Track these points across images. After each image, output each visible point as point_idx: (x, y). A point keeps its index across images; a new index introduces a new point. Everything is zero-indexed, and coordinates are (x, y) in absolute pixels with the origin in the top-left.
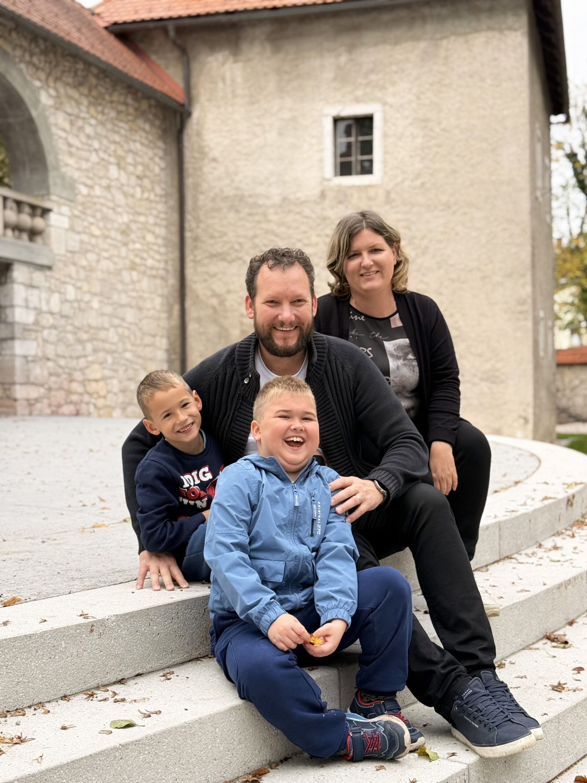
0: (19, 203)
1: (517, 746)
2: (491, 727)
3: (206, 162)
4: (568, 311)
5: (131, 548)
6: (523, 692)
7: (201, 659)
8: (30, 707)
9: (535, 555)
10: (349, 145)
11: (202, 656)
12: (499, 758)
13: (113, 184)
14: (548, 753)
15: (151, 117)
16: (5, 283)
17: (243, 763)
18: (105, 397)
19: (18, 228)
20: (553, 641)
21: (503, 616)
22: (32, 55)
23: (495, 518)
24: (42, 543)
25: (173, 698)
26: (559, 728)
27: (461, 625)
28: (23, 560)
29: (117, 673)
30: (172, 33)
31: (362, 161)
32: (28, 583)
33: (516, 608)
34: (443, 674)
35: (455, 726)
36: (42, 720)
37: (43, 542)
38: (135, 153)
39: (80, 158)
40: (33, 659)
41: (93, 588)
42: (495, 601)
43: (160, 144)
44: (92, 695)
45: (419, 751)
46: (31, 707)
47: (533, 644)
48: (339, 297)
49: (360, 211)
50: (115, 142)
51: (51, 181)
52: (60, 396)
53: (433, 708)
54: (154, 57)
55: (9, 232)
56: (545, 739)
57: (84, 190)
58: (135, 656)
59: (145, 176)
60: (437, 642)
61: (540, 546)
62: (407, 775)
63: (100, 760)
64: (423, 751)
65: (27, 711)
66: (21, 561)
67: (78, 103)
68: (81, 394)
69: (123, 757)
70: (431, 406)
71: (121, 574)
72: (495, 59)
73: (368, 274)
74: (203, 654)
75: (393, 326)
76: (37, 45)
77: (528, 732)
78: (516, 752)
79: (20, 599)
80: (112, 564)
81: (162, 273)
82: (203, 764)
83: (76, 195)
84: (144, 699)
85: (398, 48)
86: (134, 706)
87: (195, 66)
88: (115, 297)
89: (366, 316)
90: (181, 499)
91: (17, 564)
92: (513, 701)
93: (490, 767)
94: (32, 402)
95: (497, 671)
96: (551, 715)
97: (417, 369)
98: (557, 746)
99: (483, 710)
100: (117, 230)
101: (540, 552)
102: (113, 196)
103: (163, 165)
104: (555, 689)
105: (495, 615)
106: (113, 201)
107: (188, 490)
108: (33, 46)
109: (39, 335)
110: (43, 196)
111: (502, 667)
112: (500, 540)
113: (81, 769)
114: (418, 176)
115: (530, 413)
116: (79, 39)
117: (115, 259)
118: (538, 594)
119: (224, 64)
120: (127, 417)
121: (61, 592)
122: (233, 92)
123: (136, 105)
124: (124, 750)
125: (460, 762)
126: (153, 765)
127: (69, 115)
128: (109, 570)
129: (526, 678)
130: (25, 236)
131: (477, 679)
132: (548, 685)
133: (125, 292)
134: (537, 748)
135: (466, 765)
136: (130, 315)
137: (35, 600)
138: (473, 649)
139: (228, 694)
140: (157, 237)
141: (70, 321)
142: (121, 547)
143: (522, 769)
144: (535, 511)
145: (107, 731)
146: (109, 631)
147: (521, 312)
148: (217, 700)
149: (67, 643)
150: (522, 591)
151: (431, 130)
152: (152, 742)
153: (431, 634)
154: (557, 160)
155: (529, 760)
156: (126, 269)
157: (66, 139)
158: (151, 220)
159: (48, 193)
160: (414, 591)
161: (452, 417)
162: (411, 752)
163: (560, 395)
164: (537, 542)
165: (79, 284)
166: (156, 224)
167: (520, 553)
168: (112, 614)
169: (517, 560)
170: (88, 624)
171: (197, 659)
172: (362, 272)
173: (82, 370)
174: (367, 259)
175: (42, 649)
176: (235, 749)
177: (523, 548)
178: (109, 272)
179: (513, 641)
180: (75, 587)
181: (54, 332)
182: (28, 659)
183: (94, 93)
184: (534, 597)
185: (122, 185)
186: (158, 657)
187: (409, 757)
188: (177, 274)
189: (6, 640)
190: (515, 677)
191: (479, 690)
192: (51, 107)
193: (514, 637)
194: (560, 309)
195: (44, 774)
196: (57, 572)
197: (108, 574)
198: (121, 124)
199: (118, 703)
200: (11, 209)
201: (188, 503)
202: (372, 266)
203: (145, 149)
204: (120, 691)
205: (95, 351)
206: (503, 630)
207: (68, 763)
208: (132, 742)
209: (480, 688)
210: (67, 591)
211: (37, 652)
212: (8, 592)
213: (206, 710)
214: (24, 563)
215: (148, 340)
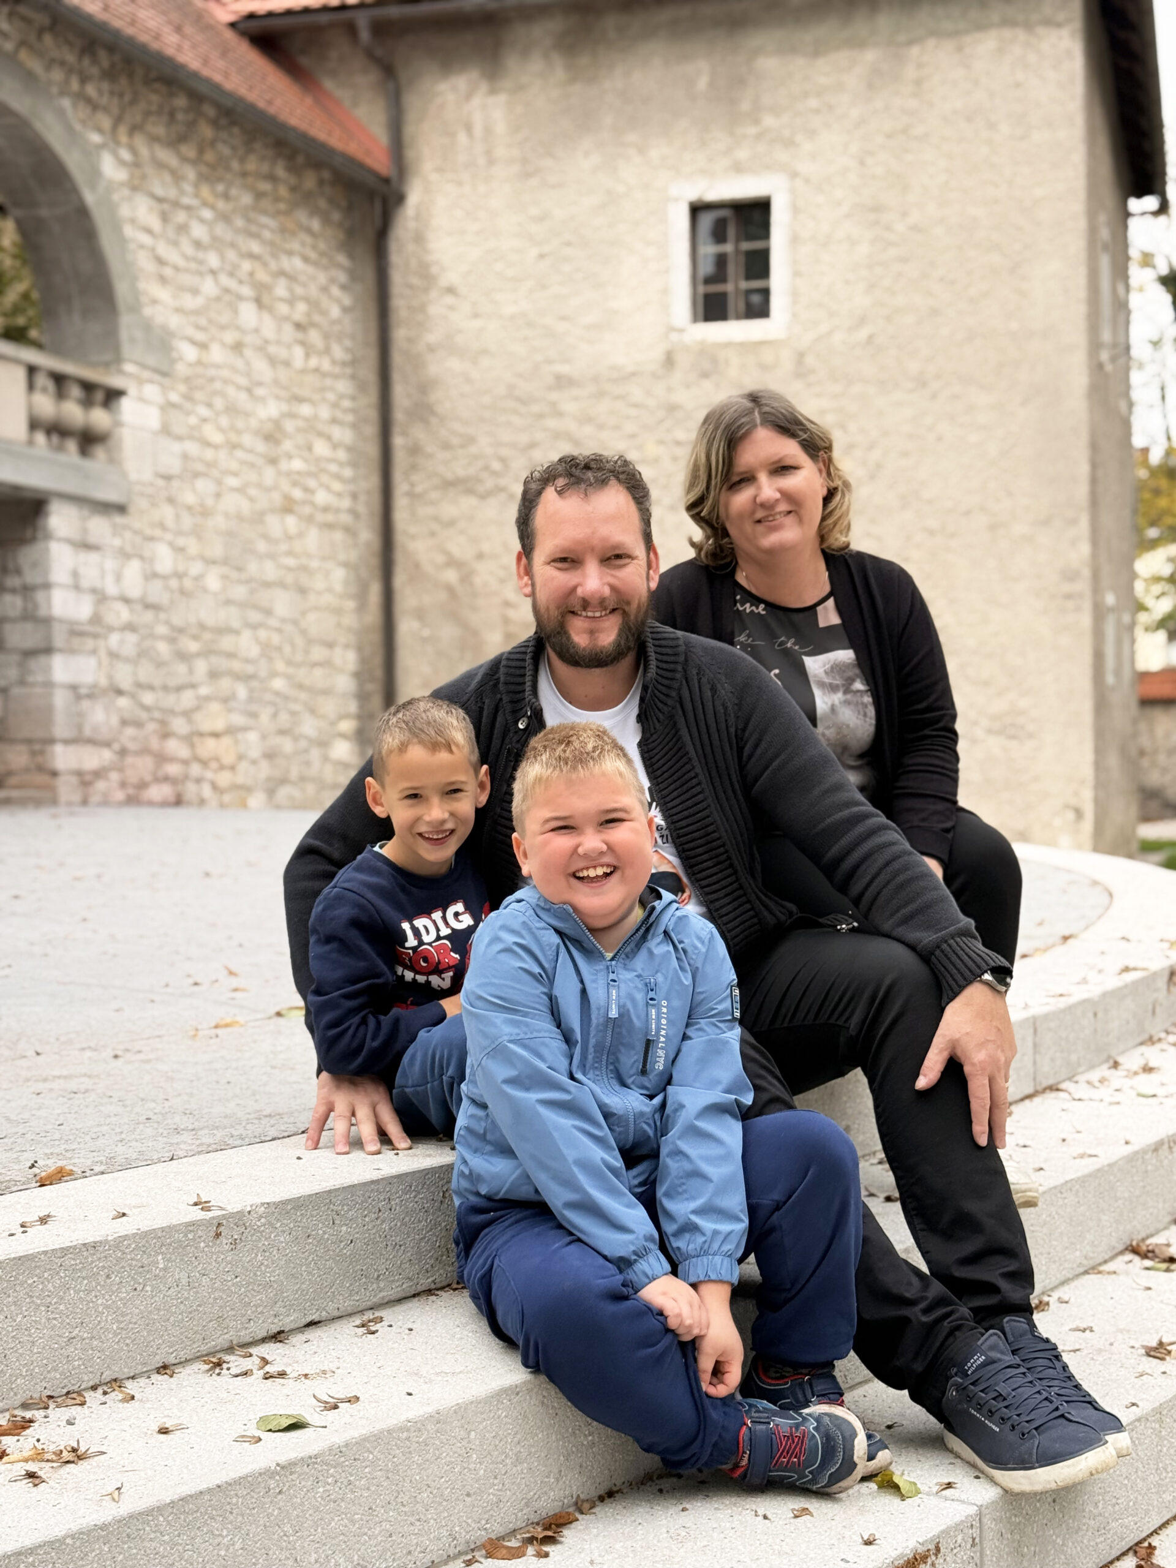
0: (59, 380)
1: (1078, 1468)
2: (1026, 1431)
3: (434, 294)
4: (1163, 594)
5: (292, 1069)
6: (1088, 1360)
7: (436, 1292)
8: (94, 1388)
9: (1106, 1083)
10: (721, 261)
11: (438, 1286)
12: (1042, 1493)
13: (248, 339)
14: (1140, 1484)
15: (323, 203)
16: (33, 539)
17: (525, 1501)
18: (232, 768)
19: (57, 430)
20: (1144, 1256)
21: (1045, 1207)
22: (84, 80)
23: (1024, 1008)
24: (113, 1060)
25: (382, 1371)
26: (1161, 1432)
27: (965, 1224)
28: (75, 1093)
29: (269, 1321)
30: (365, 35)
31: (749, 292)
32: (87, 1138)
33: (1071, 1190)
34: (925, 1323)
35: (950, 1427)
36: (120, 1415)
37: (116, 1057)
38: (291, 277)
39: (182, 289)
40: (100, 1291)
41: (219, 1148)
42: (1029, 1176)
43: (342, 259)
44: (219, 1364)
45: (879, 1478)
46: (96, 1389)
47: (1105, 1262)
48: (713, 567)
49: (746, 391)
50: (251, 256)
51: (124, 335)
52: (142, 766)
53: (906, 1392)
54: (328, 84)
55: (40, 438)
56: (1134, 1455)
57: (189, 353)
58: (304, 1286)
59: (313, 325)
60: (912, 1259)
61: (1116, 1065)
62: (856, 1527)
63: (236, 1495)
64: (887, 1478)
65: (89, 1395)
66: (73, 1095)
67: (177, 177)
68: (185, 762)
69: (285, 1489)
70: (900, 784)
71: (272, 1122)
72: (1018, 85)
73: (771, 519)
74: (441, 1281)
75: (822, 624)
76: (95, 61)
77: (1101, 1440)
78: (1077, 1481)
79: (72, 1170)
80: (256, 1101)
81: (345, 518)
82: (445, 1503)
83: (173, 362)
84: (324, 1372)
85: (821, 63)
86: (304, 1386)
87: (412, 102)
88: (253, 567)
89: (769, 605)
90: (400, 970)
91: (65, 1100)
92: (1069, 1377)
93: (1024, 1512)
94: (88, 778)
95: (1037, 1317)
96: (1145, 1407)
97: (871, 711)
98: (1157, 1470)
99: (1009, 1395)
100: (257, 433)
101: (1117, 1078)
102: (248, 364)
103: (347, 300)
104: (1152, 1353)
105: (1031, 1204)
106: (248, 374)
107: (414, 953)
108: (86, 62)
109: (101, 643)
110: (107, 365)
111: (1043, 1310)
112: (1035, 1053)
113: (199, 1514)
114: (862, 321)
115: (1087, 799)
116: (179, 48)
117: (253, 492)
118: (1116, 1163)
119: (468, 97)
120: (278, 807)
121: (155, 1157)
122: (489, 152)
123: (293, 180)
124: (286, 1476)
125: (963, 1502)
126: (343, 1504)
127: (160, 200)
128: (249, 1114)
129: (1092, 1331)
130: (72, 445)
131: (996, 1334)
132: (1137, 1345)
133: (272, 556)
134: (1118, 1472)
135: (976, 1508)
136: (283, 604)
137: (103, 1173)
138: (990, 1272)
139: (493, 1363)
140: (335, 446)
141: (163, 616)
142: (273, 1067)
143: (1087, 1515)
144: (1104, 995)
145: (250, 1437)
146: (252, 1235)
147: (1069, 596)
148: (471, 1376)
149: (169, 1260)
150: (1082, 1156)
151: (888, 228)
152: (342, 1459)
153: (901, 1242)
154: (1141, 289)
155: (1101, 1498)
156: (273, 511)
157: (153, 250)
158: (325, 413)
159: (118, 359)
160: (863, 1156)
161: (940, 806)
162: (865, 1479)
163: (1145, 762)
164: (1109, 1057)
165: (181, 542)
166: (334, 421)
167: (1075, 1079)
168: (259, 1201)
169: (1070, 1094)
170: (209, 1222)
171: (429, 1292)
172: (760, 514)
173: (187, 714)
174: (768, 488)
175: (118, 1272)
176: (508, 1475)
177: (1080, 1070)
178: (240, 518)
179: (1065, 1256)
180: (182, 1146)
181: (132, 638)
182: (91, 1291)
183: (209, 156)
184: (1106, 1169)
185: (267, 342)
186: (351, 1288)
187: (859, 1491)
188: (377, 521)
189: (45, 1253)
190: (1070, 1330)
191: (999, 1356)
192: (122, 184)
193: (1067, 1248)
194: (1147, 591)
195: (125, 1525)
196: (145, 1117)
197: (248, 1121)
198: (264, 220)
199: (271, 1379)
200: (44, 390)
201: (414, 980)
202: (777, 500)
203: (310, 270)
204: (275, 1357)
205: (214, 675)
206: (1045, 1234)
207: (173, 1502)
208: (302, 1459)
209: (1002, 1353)
210: (167, 1155)
211: (108, 1277)
212: (48, 1156)
213: (450, 1394)
214: (79, 1099)
215: (318, 653)
